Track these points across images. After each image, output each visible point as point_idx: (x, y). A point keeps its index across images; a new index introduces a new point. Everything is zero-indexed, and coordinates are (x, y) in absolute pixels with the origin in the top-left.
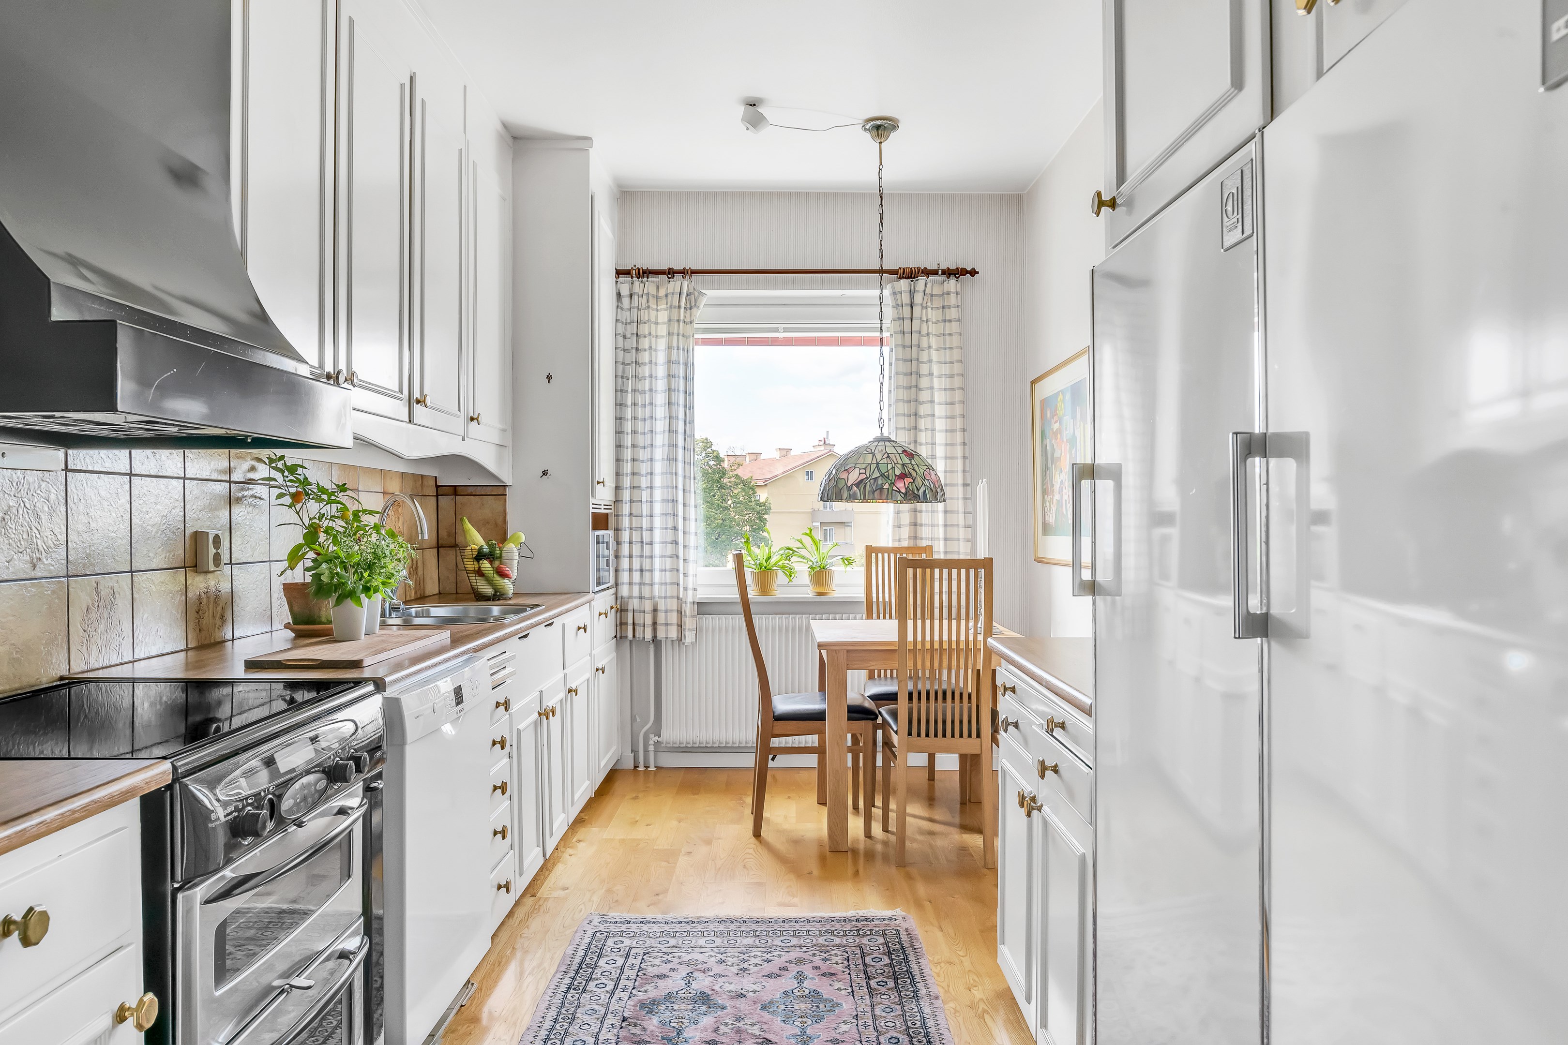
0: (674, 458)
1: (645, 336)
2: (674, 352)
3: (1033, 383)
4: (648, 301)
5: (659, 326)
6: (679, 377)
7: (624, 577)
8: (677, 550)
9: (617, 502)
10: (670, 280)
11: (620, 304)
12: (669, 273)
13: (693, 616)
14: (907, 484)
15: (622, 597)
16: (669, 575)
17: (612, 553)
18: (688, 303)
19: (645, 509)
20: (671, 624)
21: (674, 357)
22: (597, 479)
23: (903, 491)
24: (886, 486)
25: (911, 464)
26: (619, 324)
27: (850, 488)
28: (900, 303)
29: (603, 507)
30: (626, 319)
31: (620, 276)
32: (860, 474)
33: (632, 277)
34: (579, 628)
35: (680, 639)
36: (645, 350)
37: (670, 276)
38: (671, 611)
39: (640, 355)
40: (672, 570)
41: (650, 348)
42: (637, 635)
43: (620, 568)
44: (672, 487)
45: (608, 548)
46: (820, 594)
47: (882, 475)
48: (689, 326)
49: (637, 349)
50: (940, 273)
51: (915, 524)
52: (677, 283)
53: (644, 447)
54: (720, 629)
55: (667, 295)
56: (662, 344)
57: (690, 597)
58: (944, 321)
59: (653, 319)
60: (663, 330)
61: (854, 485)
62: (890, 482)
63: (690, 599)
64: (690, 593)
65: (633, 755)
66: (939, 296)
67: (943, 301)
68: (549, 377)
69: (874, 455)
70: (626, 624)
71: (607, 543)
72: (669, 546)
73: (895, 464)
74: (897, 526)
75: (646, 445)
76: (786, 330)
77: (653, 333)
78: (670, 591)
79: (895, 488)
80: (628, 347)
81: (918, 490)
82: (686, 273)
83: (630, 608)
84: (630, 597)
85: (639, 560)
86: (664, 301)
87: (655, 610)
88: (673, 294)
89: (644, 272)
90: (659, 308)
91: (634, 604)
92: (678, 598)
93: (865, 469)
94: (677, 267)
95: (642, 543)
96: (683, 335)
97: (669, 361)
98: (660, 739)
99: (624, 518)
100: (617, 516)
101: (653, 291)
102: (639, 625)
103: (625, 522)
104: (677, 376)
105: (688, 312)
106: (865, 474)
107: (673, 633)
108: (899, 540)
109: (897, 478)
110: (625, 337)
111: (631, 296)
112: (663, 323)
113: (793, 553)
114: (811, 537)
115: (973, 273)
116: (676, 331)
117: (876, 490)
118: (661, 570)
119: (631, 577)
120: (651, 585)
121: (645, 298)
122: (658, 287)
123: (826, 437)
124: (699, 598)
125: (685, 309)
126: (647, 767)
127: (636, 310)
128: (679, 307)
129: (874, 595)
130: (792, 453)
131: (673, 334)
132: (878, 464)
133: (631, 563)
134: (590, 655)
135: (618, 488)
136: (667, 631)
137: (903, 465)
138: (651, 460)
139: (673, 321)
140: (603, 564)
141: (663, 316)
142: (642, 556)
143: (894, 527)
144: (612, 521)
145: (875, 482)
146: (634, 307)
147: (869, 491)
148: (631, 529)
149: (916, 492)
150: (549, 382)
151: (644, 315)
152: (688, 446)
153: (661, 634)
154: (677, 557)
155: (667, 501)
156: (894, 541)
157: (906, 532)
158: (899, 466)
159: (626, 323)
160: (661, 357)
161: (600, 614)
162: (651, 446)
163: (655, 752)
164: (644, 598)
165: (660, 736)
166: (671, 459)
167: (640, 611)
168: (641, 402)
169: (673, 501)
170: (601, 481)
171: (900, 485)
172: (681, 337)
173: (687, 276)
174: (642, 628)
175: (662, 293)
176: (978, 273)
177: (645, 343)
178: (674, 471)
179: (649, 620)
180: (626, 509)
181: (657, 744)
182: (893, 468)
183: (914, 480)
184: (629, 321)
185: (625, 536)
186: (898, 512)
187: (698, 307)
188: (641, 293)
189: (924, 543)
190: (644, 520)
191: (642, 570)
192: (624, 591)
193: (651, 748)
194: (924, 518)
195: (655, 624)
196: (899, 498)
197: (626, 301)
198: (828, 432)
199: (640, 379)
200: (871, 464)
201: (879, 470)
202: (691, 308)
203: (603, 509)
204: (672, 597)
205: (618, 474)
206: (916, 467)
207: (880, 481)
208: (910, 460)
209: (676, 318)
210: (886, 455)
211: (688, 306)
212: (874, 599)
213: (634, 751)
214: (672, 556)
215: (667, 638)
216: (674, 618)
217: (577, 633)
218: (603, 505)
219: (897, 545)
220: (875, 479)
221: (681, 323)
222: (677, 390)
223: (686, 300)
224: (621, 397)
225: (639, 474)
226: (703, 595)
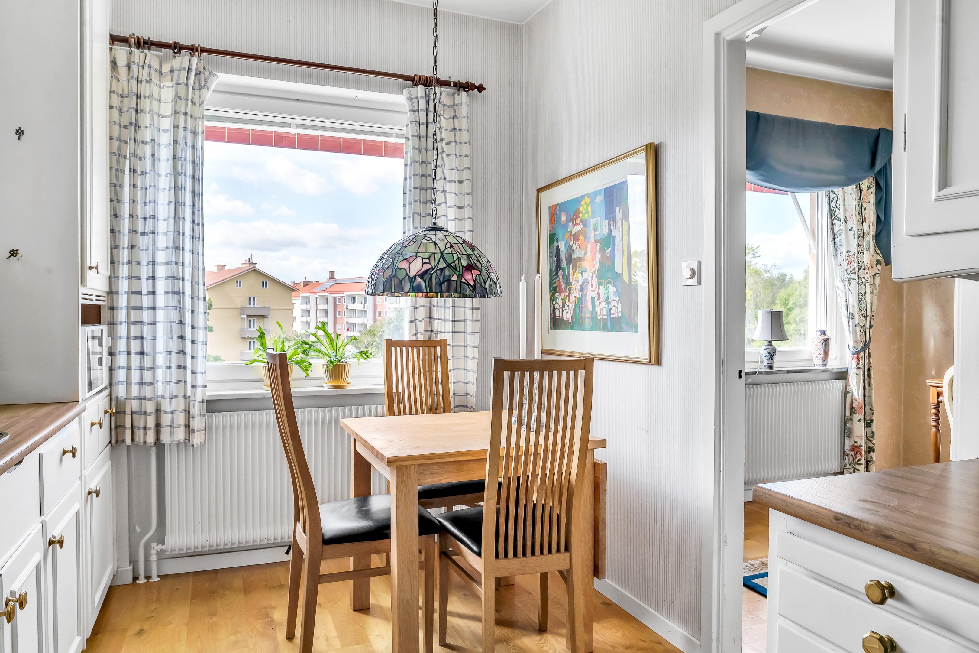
0: (181, 246)
1: (146, 113)
2: (181, 133)
3: (539, 191)
4: (150, 75)
5: (162, 105)
6: (186, 160)
7: (121, 375)
8: (184, 345)
9: (111, 293)
10: (176, 55)
11: (115, 74)
12: (175, 48)
13: (201, 415)
14: (474, 276)
15: (117, 398)
16: (174, 375)
17: (105, 350)
18: (197, 83)
19: (146, 301)
20: (178, 426)
21: (180, 139)
22: (89, 263)
23: (472, 283)
24: (454, 278)
25: (475, 255)
26: (114, 96)
27: (412, 280)
28: (416, 108)
29: (94, 298)
30: (123, 91)
31: (116, 43)
32: (423, 263)
33: (130, 46)
34: (65, 452)
35: (187, 440)
36: (146, 128)
37: (176, 51)
38: (178, 412)
39: (140, 132)
40: (178, 367)
41: (152, 125)
42: (137, 439)
43: (116, 366)
44: (178, 278)
45: (100, 345)
46: (336, 387)
47: (449, 265)
48: (197, 107)
49: (136, 125)
50: (452, 85)
51: (430, 319)
52: (184, 59)
53: (144, 234)
54: (231, 427)
55: (172, 71)
56: (166, 123)
57: (199, 395)
58: (455, 130)
59: (156, 95)
60: (167, 109)
61: (418, 275)
62: (458, 273)
63: (199, 397)
64: (199, 391)
65: (131, 568)
66: (450, 107)
67: (454, 111)
68: (20, 133)
69: (436, 244)
70: (124, 427)
71: (100, 339)
72: (175, 341)
73: (460, 254)
74: (414, 321)
75: (147, 231)
76: (298, 126)
77: (156, 110)
78: (175, 390)
79: (463, 280)
80: (125, 122)
81: (485, 283)
82: (195, 50)
83: (128, 410)
84: (128, 398)
85: (138, 357)
86: (169, 77)
87: (158, 411)
88: (180, 69)
89: (145, 42)
90: (162, 84)
91: (133, 405)
92: (185, 397)
93: (429, 258)
94: (183, 42)
95: (142, 338)
96: (191, 115)
97: (175, 142)
98: (164, 547)
99: (120, 311)
100: (112, 308)
101: (155, 64)
102: (140, 428)
103: (122, 315)
104: (184, 159)
105: (197, 91)
106: (430, 263)
107: (180, 435)
108: (416, 334)
109: (464, 269)
110: (121, 111)
111: (129, 66)
112: (167, 101)
113: (310, 347)
114: (324, 331)
115: (481, 88)
116: (183, 111)
117: (444, 282)
118: (166, 368)
119: (128, 375)
120: (154, 384)
121: (146, 69)
122: (161, 62)
123: (250, 258)
124: (209, 396)
125: (194, 89)
126: (148, 577)
127: (135, 82)
128: (187, 85)
129: (394, 386)
130: (226, 268)
131: (179, 112)
132: (442, 253)
133: (129, 360)
134: (80, 479)
135: (112, 278)
136: (172, 434)
137: (468, 256)
138: (154, 247)
139: (180, 98)
140: (95, 362)
141: (168, 94)
142: (142, 353)
143: (411, 321)
144: (105, 315)
145: (441, 272)
146: (132, 78)
147: (436, 284)
148: (128, 323)
149: (483, 286)
150: (19, 138)
151: (145, 89)
152: (196, 235)
153: (165, 436)
154: (184, 353)
155: (173, 293)
156: (411, 335)
157: (421, 326)
158: (464, 257)
159: (122, 96)
160: (165, 138)
161: (93, 424)
162: (154, 232)
163: (159, 559)
164: (145, 398)
165: (163, 543)
166: (177, 248)
167: (140, 413)
168: (141, 183)
169: (179, 293)
170: (95, 265)
171: (468, 277)
172: (188, 117)
173: (197, 54)
174: (142, 432)
175: (166, 68)
176: (484, 89)
177: (146, 120)
178: (181, 261)
179: (151, 422)
180: (122, 301)
181: (160, 553)
182: (459, 258)
183: (480, 272)
184: (126, 93)
185: (122, 330)
186: (414, 307)
187: (208, 89)
188: (141, 63)
189: (438, 337)
190: (145, 313)
191: (142, 368)
192: (121, 391)
193: (154, 558)
194: (437, 313)
195: (158, 426)
196: (468, 291)
197: (123, 71)
198: (252, 255)
199: (140, 159)
200: (435, 253)
201: (445, 260)
202: (200, 89)
203: (95, 300)
204: (178, 397)
205: (112, 262)
206: (479, 258)
207: (447, 273)
208: (473, 251)
209: (183, 95)
210: (448, 245)
211: (197, 85)
212: (395, 390)
213: (133, 562)
214: (178, 352)
215: (173, 441)
216: (181, 419)
217: (61, 460)
218: (95, 296)
219: (413, 338)
220: (442, 270)
221: (189, 103)
222: (183, 174)
223: (195, 79)
224: (117, 177)
225: (138, 263)
226: (212, 392)
